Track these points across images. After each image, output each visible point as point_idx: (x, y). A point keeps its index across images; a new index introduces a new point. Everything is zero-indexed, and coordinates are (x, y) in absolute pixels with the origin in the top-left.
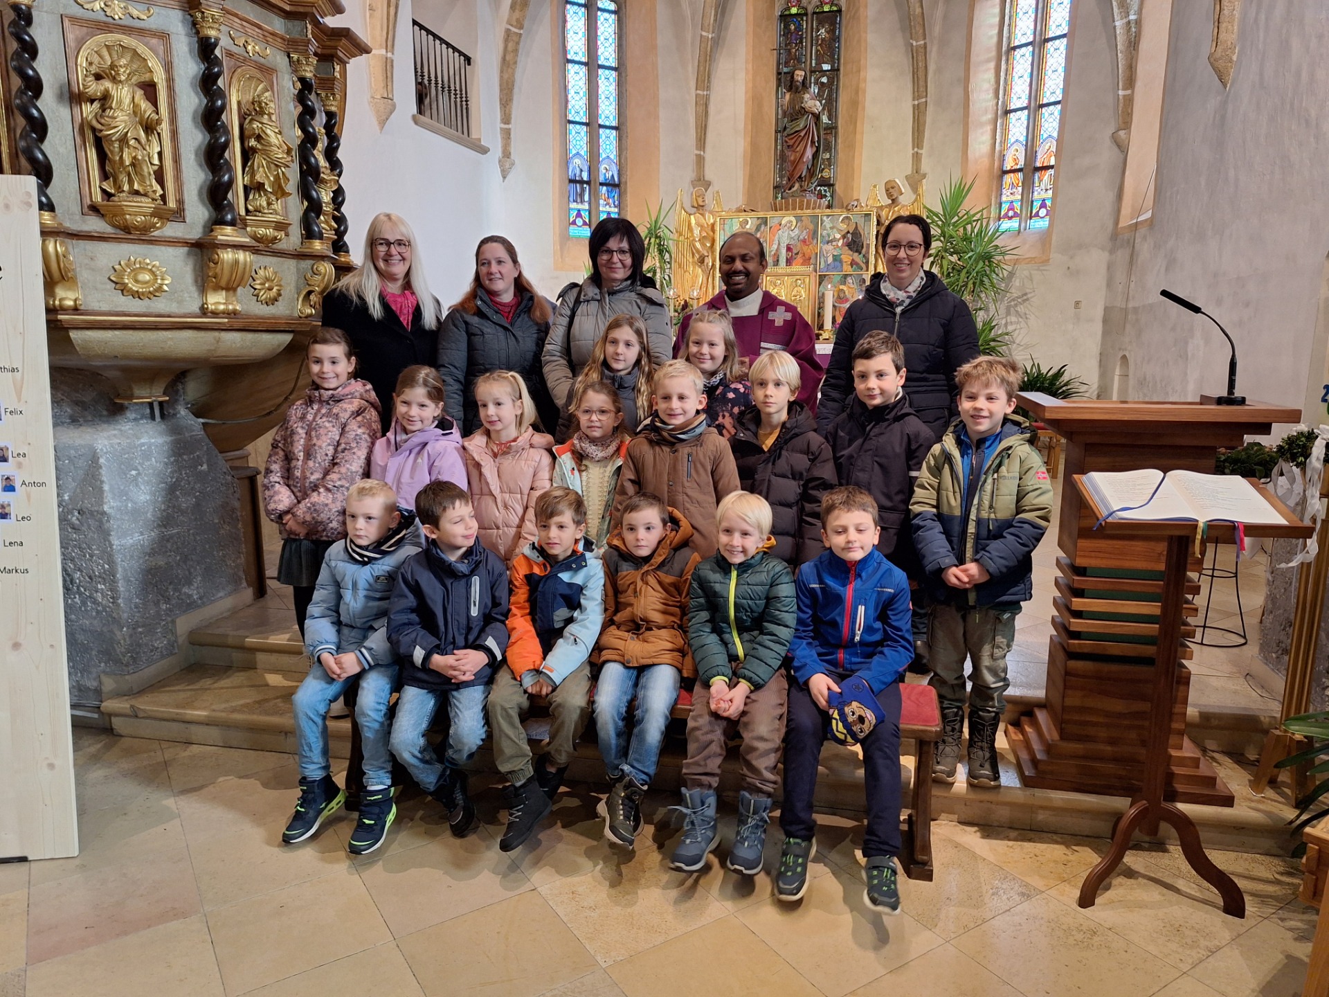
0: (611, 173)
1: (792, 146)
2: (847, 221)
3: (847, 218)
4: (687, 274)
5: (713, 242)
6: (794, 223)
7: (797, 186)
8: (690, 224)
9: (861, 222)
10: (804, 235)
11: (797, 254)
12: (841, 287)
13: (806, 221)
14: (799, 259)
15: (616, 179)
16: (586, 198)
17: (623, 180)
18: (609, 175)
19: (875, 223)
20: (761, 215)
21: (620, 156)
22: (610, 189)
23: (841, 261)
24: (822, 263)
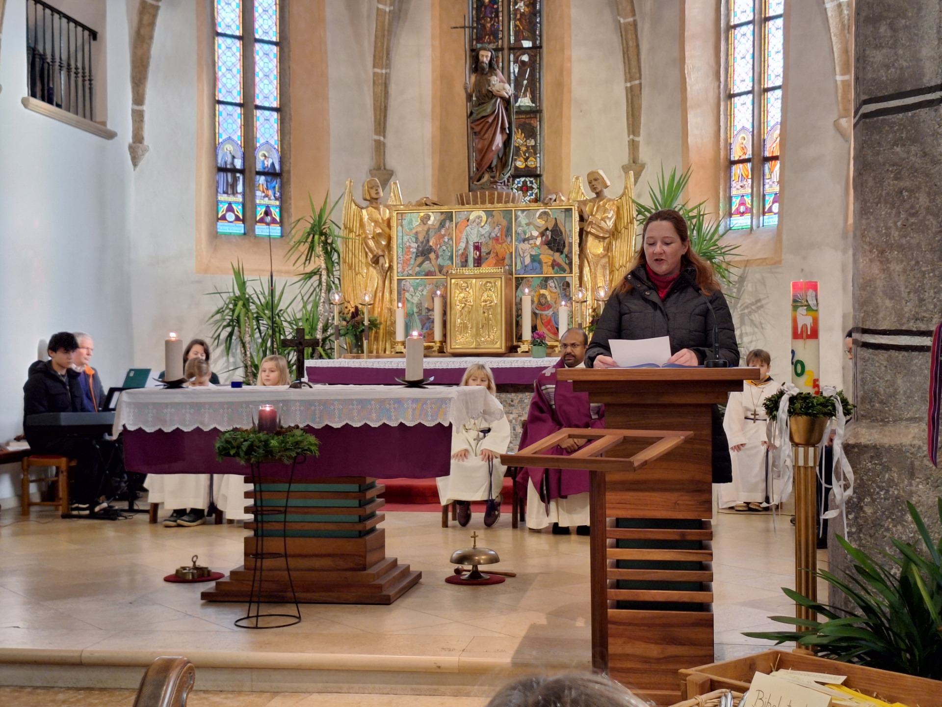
0: (270, 161)
1: (480, 132)
2: (545, 217)
3: (545, 213)
4: (359, 276)
5: (389, 239)
6: (484, 218)
7: (486, 177)
8: (361, 220)
9: (561, 218)
10: (496, 232)
11: (489, 253)
12: (543, 291)
13: (498, 217)
14: (492, 259)
15: (277, 167)
16: (240, 188)
17: (286, 168)
18: (268, 163)
19: (578, 219)
20: (445, 209)
21: (282, 140)
22: (269, 179)
23: (540, 262)
24: (519, 264)
